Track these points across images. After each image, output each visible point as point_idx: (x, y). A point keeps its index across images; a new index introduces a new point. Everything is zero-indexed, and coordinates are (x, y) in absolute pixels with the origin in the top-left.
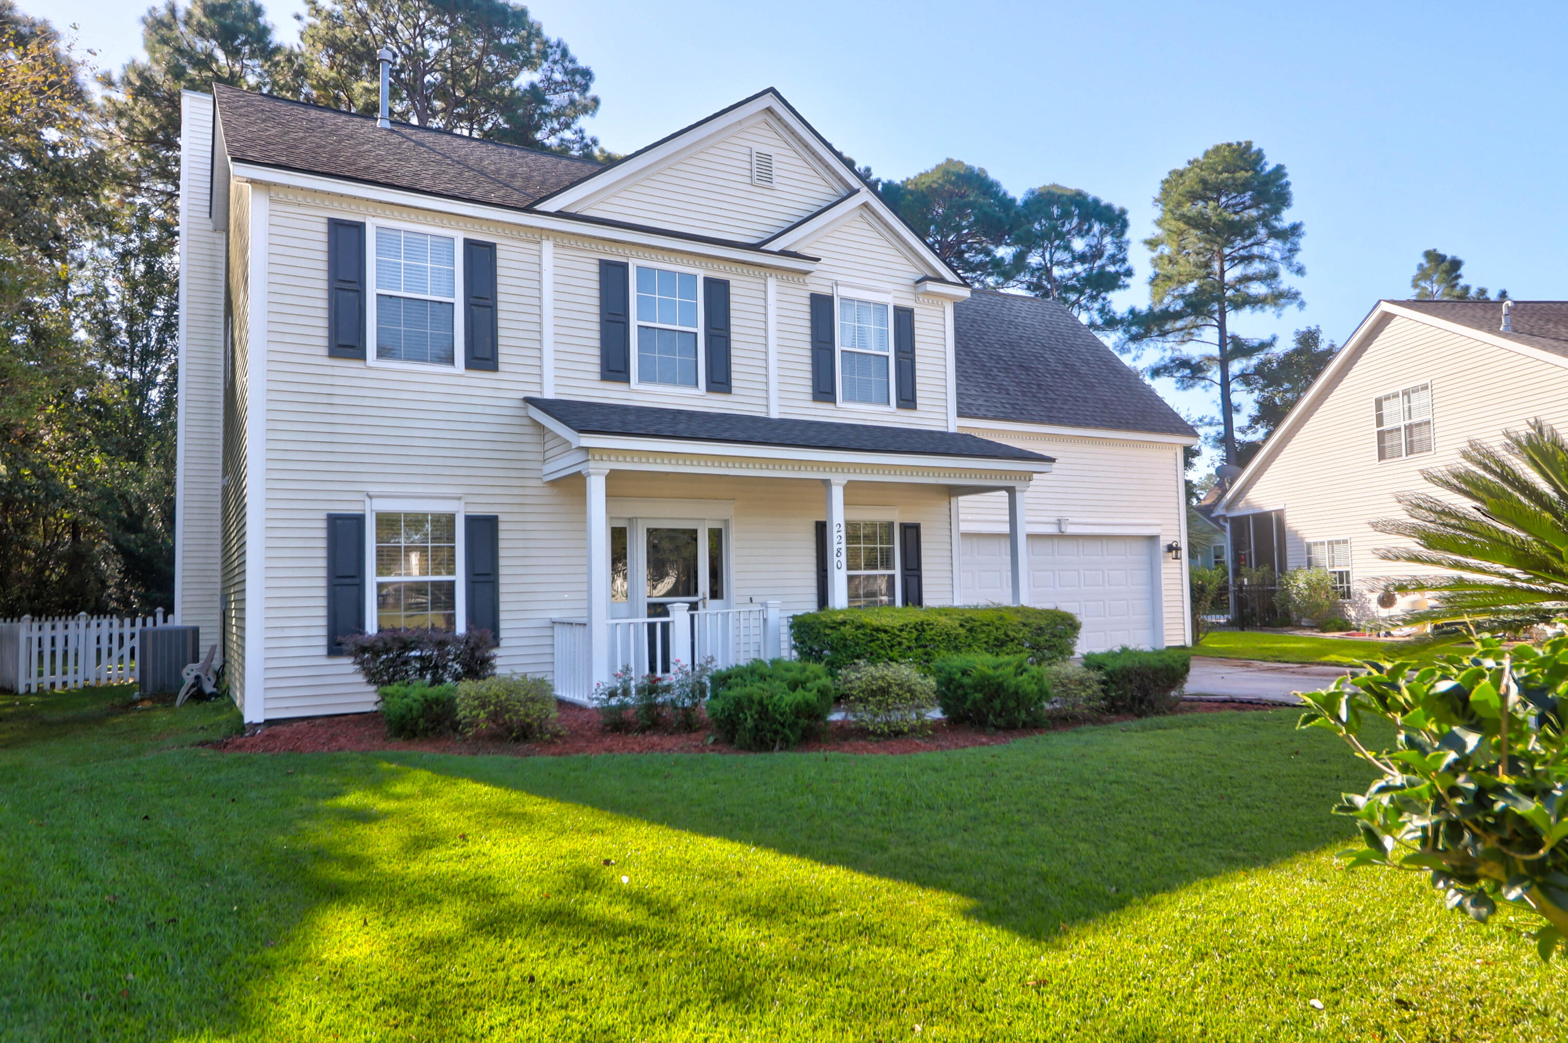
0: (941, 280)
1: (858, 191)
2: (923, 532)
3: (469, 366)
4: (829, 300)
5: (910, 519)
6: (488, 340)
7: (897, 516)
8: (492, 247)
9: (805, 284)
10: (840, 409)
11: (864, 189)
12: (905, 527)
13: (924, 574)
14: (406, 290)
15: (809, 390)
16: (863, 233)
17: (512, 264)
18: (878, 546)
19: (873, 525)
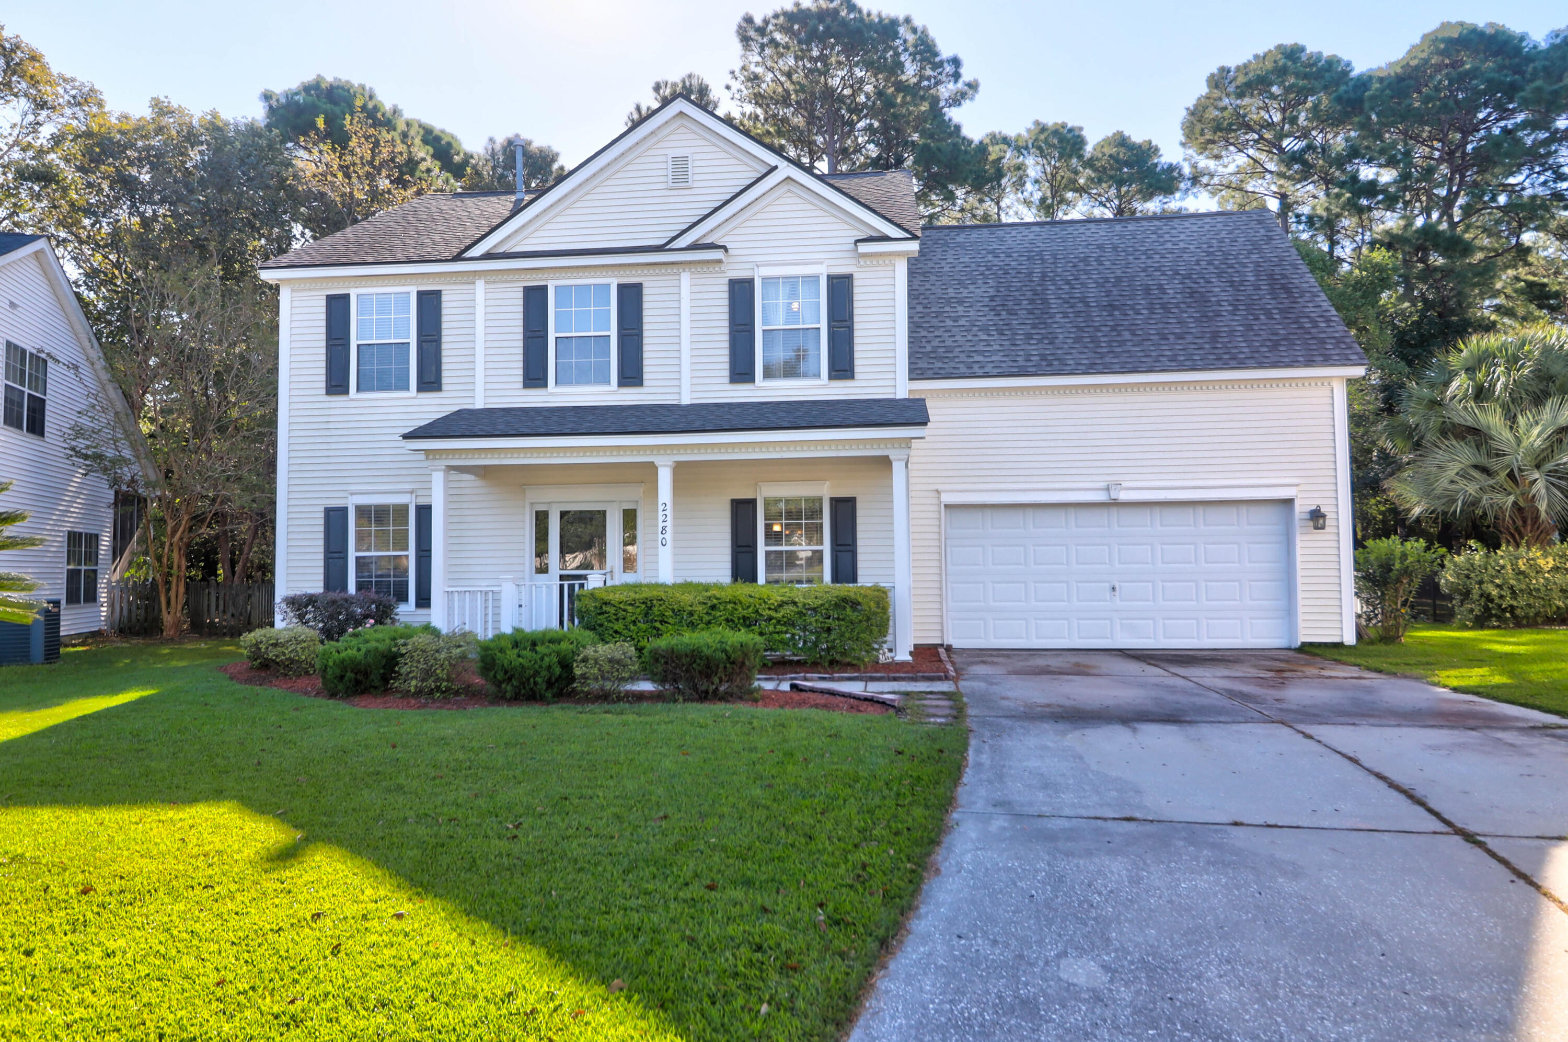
0: (886, 238)
1: (776, 168)
2: (859, 506)
3: (420, 389)
4: (748, 283)
5: (843, 492)
6: (434, 368)
7: (826, 491)
8: (438, 293)
9: (723, 272)
10: (760, 389)
11: (783, 164)
12: (836, 503)
13: (860, 550)
14: (377, 338)
15: (727, 373)
16: (794, 207)
17: (455, 304)
18: (803, 521)
19: (797, 500)
